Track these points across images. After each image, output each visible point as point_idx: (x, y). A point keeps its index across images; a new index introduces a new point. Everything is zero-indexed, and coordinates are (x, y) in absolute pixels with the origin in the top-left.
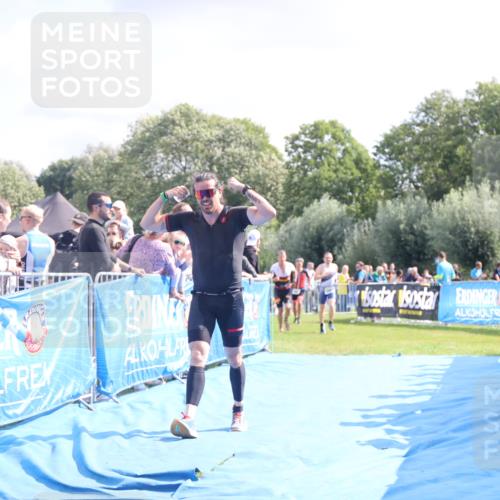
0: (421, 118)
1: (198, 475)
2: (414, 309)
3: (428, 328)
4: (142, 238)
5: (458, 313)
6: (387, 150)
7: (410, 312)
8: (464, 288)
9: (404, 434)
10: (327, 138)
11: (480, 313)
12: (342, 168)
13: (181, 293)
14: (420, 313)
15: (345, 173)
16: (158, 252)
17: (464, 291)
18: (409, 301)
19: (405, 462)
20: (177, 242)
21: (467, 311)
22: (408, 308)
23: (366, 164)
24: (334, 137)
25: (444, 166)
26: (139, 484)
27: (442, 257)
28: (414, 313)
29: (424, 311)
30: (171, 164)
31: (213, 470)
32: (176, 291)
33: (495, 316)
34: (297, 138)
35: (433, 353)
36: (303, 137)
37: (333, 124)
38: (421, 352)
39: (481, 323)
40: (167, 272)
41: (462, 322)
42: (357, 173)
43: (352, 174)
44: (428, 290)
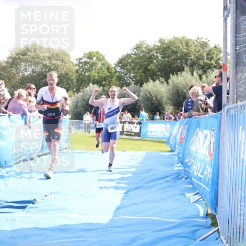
0: (135, 52)
1: (35, 202)
2: (130, 132)
3: (136, 140)
4: (14, 99)
5: (149, 134)
6: (120, 65)
7: (129, 133)
8: (152, 123)
9: (125, 184)
10: (95, 59)
11: (158, 134)
12: (101, 72)
13: (30, 123)
14: (133, 134)
15: (103, 74)
16: (21, 105)
17: (152, 125)
18: (128, 129)
19: (124, 196)
20: (30, 101)
21: (153, 133)
22: (128, 131)
23: (111, 70)
24: (97, 58)
25: (144, 72)
26: (9, 205)
27: (142, 110)
28: (131, 133)
29: (135, 133)
30: (27, 67)
31: (42, 199)
32: (28, 122)
33: (164, 135)
34: (81, 59)
35: (138, 151)
36: (84, 58)
37: (97, 53)
38: (133, 149)
39: (158, 138)
40: (24, 114)
41: (151, 138)
42: (108, 74)
43: (105, 74)
44: (137, 124)
